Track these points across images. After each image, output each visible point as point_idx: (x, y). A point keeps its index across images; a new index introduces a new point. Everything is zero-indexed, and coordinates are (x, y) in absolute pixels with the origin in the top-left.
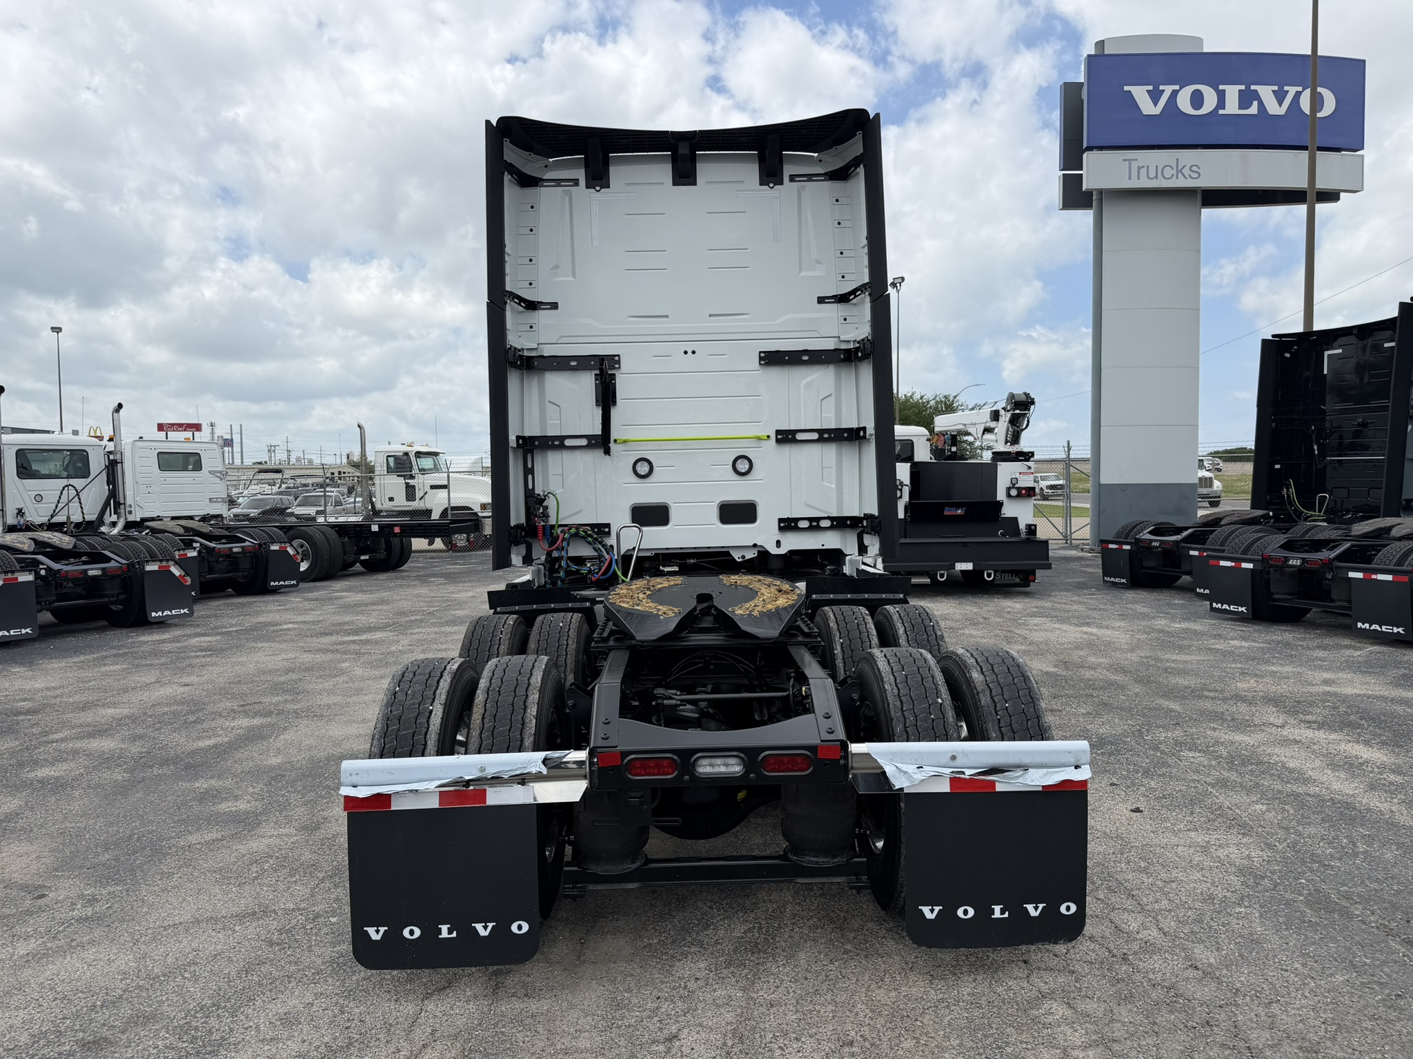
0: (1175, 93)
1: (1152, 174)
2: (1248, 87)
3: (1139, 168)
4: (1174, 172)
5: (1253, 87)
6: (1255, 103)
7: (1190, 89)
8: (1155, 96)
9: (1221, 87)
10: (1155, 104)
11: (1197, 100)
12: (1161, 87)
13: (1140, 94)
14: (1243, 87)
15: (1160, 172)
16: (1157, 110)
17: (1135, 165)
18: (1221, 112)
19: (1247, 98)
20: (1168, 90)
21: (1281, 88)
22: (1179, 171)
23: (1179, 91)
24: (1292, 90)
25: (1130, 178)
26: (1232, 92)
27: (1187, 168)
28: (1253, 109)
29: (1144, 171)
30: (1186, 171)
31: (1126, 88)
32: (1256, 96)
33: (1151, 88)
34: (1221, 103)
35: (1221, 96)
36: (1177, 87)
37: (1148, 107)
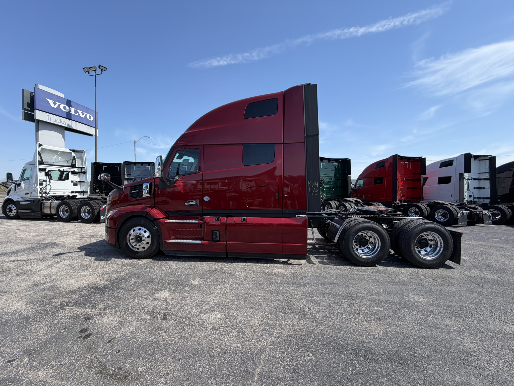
1: (54, 121)
2: (76, 110)
5: (77, 110)
7: (63, 105)
9: (70, 107)
10: (55, 105)
11: (65, 108)
13: (51, 102)
16: (55, 107)
17: (49, 117)
18: (70, 112)
19: (76, 112)
21: (83, 112)
22: (61, 122)
23: (60, 105)
24: (85, 114)
25: (48, 120)
26: (73, 109)
28: (77, 114)
29: (52, 119)
31: (47, 99)
32: (78, 112)
33: (53, 101)
35: (70, 109)
36: (60, 104)
37: (53, 106)
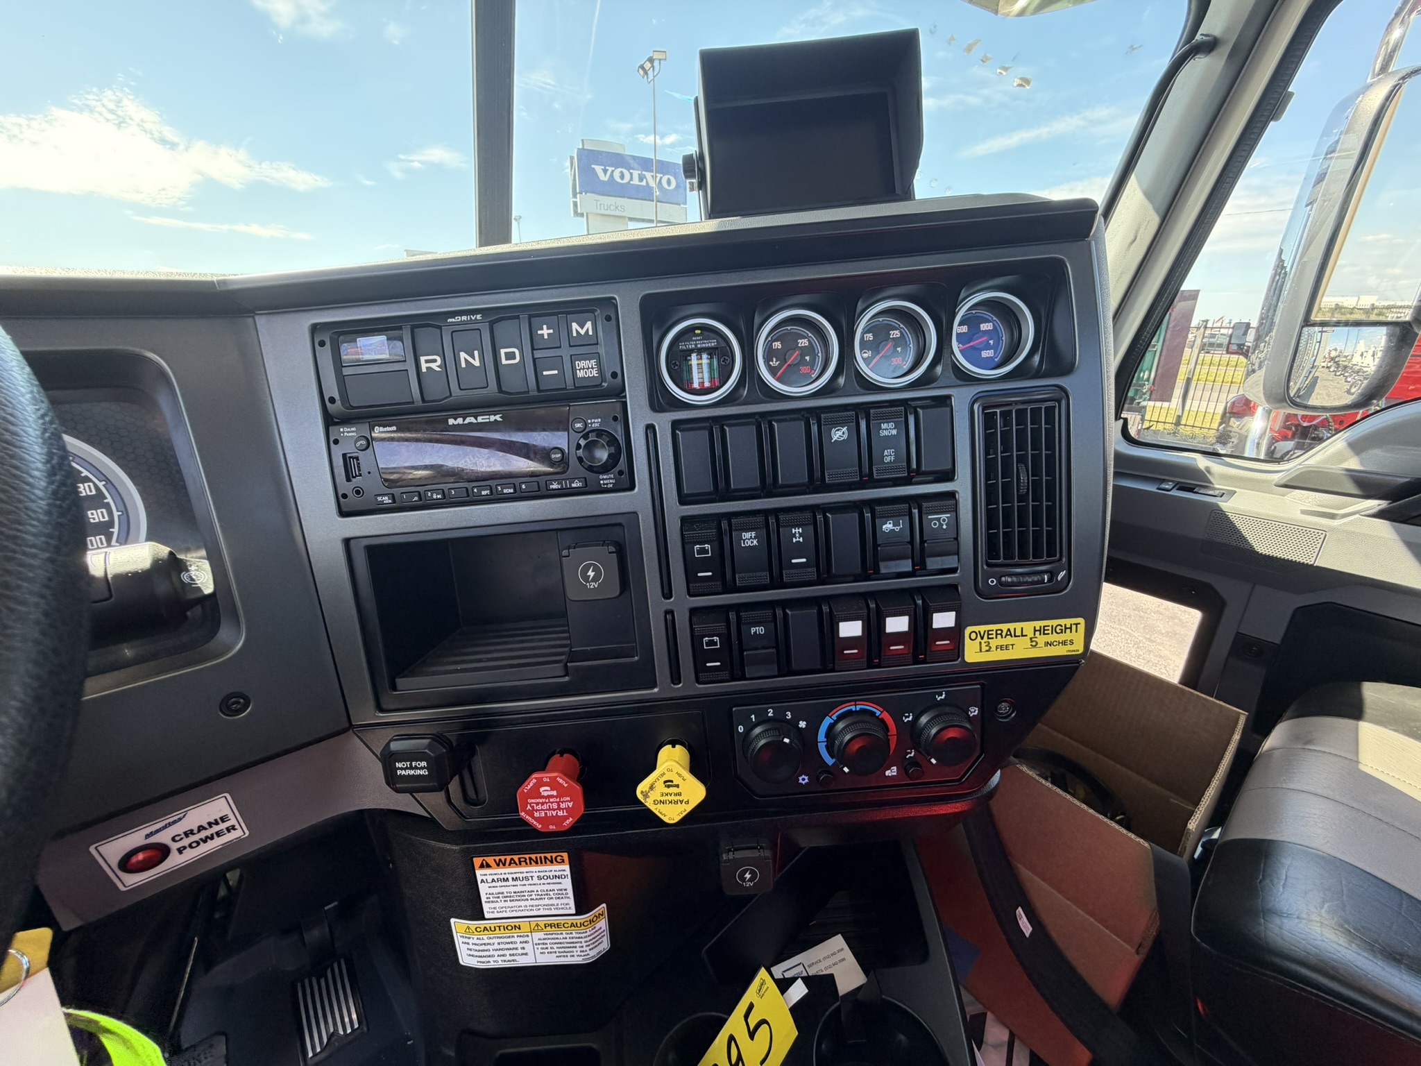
0: (613, 171)
1: (606, 208)
2: (642, 173)
3: (601, 204)
5: (644, 173)
6: (644, 180)
7: (619, 170)
8: (605, 171)
9: (631, 171)
10: (605, 174)
11: (622, 177)
12: (607, 168)
13: (598, 170)
14: (640, 172)
15: (609, 207)
16: (606, 178)
17: (599, 203)
19: (641, 178)
20: (610, 169)
21: (654, 174)
22: (616, 208)
26: (636, 173)
28: (644, 183)
30: (619, 208)
31: (593, 166)
32: (645, 177)
33: (603, 167)
34: (631, 178)
35: (631, 174)
36: (613, 169)
37: (603, 177)
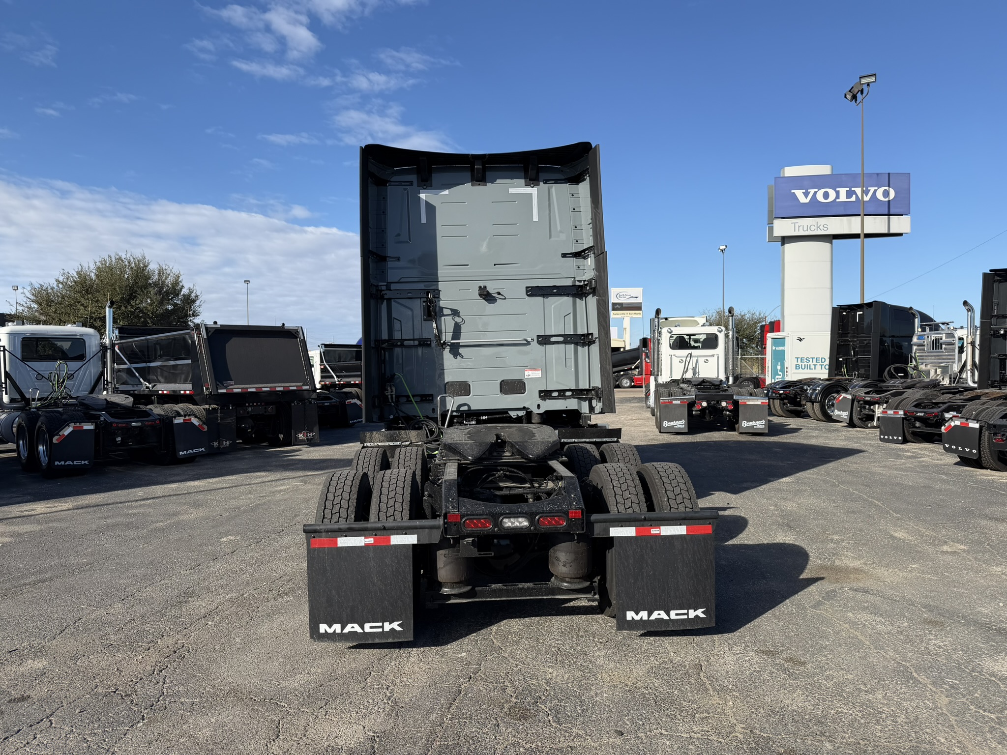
0: (815, 193)
1: (805, 229)
2: (850, 189)
3: (799, 226)
4: (816, 228)
5: (853, 189)
6: (854, 196)
7: (822, 191)
8: (806, 194)
9: (837, 189)
10: (807, 198)
11: (826, 196)
12: (809, 191)
13: (799, 193)
14: (848, 189)
15: (809, 228)
16: (807, 201)
18: (838, 200)
19: (849, 194)
20: (812, 191)
21: (867, 188)
22: (818, 227)
23: (816, 192)
24: (872, 189)
25: (795, 231)
26: (843, 191)
27: (822, 226)
28: (853, 199)
29: (801, 228)
30: (821, 227)
31: (792, 191)
32: (854, 192)
33: (804, 191)
34: (838, 196)
35: (838, 193)
36: (816, 190)
37: (803, 199)
